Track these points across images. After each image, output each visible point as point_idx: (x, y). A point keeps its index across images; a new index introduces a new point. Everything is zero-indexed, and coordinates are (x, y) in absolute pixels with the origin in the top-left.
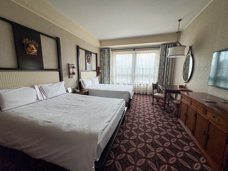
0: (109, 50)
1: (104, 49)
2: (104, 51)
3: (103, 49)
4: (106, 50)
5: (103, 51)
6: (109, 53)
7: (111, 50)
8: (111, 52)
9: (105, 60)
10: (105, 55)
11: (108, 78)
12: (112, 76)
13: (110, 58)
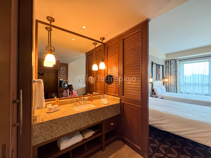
0: (176, 61)
1: (170, 61)
2: (170, 62)
3: (168, 61)
4: (172, 61)
5: (168, 62)
6: (176, 64)
7: (179, 61)
8: (178, 62)
9: (171, 70)
10: (171, 66)
11: (175, 87)
12: (180, 86)
13: (177, 68)
